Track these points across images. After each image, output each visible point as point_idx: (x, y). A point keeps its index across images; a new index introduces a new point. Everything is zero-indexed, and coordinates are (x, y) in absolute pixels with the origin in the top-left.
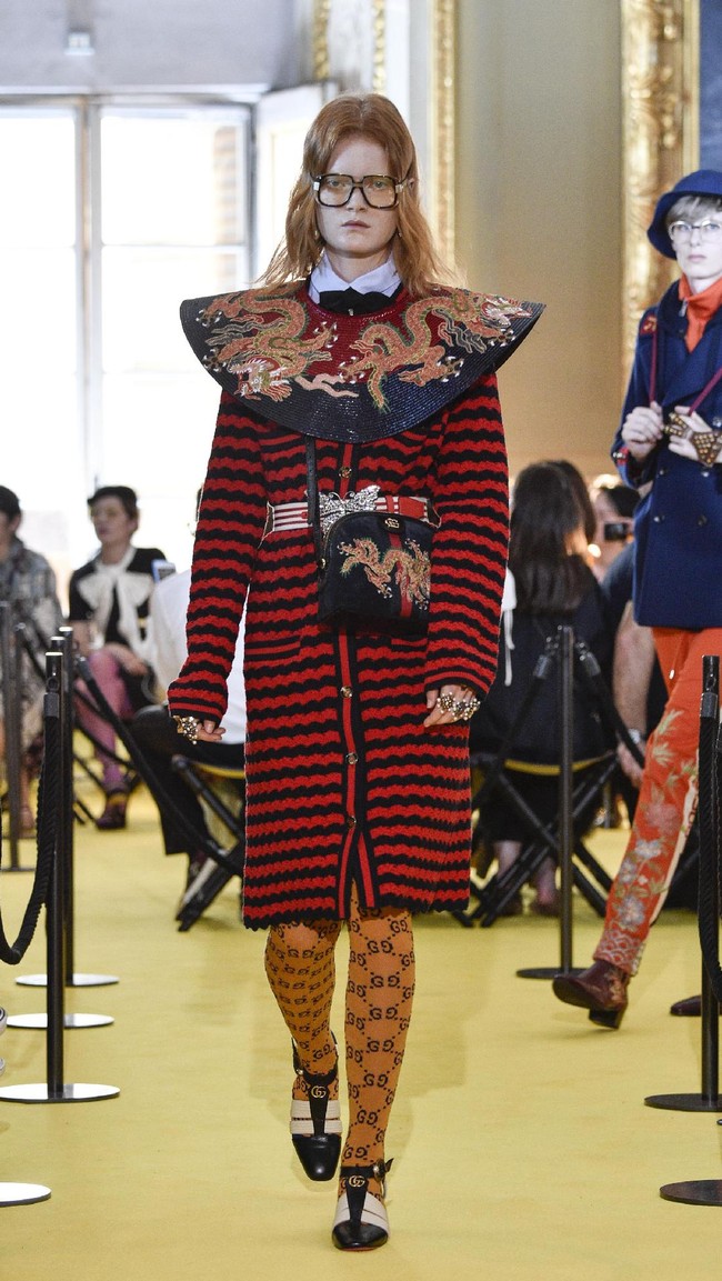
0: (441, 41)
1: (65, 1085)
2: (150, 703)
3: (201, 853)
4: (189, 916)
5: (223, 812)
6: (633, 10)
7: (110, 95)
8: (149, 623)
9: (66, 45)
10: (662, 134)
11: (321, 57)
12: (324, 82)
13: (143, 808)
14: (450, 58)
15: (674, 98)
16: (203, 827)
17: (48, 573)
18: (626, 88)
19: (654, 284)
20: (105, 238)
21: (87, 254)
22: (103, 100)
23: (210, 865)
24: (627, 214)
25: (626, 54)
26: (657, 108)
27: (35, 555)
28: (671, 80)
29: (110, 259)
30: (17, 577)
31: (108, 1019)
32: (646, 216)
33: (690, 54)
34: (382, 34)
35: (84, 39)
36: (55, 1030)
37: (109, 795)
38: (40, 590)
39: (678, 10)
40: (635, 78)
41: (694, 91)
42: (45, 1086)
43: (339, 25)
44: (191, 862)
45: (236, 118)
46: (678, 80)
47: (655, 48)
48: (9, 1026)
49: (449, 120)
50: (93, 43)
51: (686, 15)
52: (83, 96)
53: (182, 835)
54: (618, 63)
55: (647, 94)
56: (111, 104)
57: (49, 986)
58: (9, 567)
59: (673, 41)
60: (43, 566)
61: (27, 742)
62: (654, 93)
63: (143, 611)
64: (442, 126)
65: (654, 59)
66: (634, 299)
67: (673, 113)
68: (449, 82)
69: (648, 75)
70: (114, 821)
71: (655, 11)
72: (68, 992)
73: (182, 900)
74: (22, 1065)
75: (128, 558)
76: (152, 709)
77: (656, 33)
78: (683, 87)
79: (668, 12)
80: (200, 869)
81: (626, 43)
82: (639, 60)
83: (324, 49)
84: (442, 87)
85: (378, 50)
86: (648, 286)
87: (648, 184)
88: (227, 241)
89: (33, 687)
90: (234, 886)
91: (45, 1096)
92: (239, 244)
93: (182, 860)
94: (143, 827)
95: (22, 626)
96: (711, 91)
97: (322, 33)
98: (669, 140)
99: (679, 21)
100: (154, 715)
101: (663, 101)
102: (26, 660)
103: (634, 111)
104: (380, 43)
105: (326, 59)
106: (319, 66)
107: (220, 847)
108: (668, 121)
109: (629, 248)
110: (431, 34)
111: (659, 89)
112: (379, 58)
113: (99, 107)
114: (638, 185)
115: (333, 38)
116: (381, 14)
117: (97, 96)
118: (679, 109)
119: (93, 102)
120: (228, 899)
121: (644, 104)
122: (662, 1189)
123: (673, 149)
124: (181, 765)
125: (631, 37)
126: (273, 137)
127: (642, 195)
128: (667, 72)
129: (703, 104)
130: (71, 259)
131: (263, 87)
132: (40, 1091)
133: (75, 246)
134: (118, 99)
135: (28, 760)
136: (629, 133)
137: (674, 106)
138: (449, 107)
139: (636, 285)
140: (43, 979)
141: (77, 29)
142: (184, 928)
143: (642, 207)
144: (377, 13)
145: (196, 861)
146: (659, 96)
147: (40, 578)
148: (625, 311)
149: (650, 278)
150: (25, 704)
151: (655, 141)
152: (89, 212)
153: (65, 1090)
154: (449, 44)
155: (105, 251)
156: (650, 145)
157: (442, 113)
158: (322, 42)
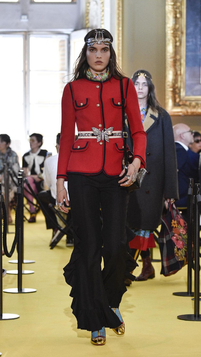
0: (118, 18)
1: (22, 289)
2: (43, 190)
3: (56, 229)
4: (53, 245)
5: (62, 218)
6: (169, 10)
7: (32, 31)
8: (43, 169)
9: (21, 18)
10: (176, 42)
11: (87, 22)
12: (88, 28)
13: (40, 217)
14: (121, 22)
15: (179, 33)
16: (57, 222)
17: (17, 157)
18: (167, 30)
19: (173, 81)
20: (31, 68)
21: (26, 73)
22: (30, 33)
23: (59, 232)
24: (167, 63)
25: (167, 21)
26: (175, 35)
27: (13, 152)
28: (178, 28)
29: (32, 74)
30: (9, 157)
31: (33, 272)
32: (172, 63)
33: (183, 21)
34: (103, 16)
35: (25, 17)
36: (20, 275)
37: (31, 214)
38: (14, 161)
39: (180, 10)
40: (169, 27)
41: (184, 31)
42: (17, 289)
43: (92, 13)
44: (54, 231)
45: (65, 38)
46: (180, 28)
47: (174, 20)
48: (7, 273)
49: (120, 38)
50: (28, 18)
51: (182, 11)
52: (25, 32)
53: (51, 224)
54: (164, 24)
55: (172, 32)
56: (32, 34)
57: (18, 263)
58: (6, 155)
59: (179, 18)
60: (15, 155)
61: (10, 200)
62: (174, 31)
63: (42, 165)
64: (119, 40)
65: (174, 23)
66: (169, 85)
67: (179, 37)
68: (120, 29)
69: (172, 27)
70: (33, 220)
71: (174, 10)
72: (23, 265)
73: (51, 241)
74: (11, 283)
75: (38, 152)
76: (43, 191)
77: (175, 16)
78: (181, 30)
79: (178, 11)
80: (56, 233)
81: (167, 18)
82: (170, 23)
83: (88, 20)
84: (119, 30)
85: (102, 20)
86: (172, 82)
87: (172, 55)
88: (62, 70)
89: (12, 186)
90: (65, 237)
91: (17, 292)
92: (66, 70)
93: (51, 231)
94: (41, 222)
95: (9, 170)
96: (189, 31)
97: (88, 16)
98: (178, 44)
99: (181, 13)
100: (44, 193)
101: (176, 34)
102: (10, 179)
103: (168, 36)
104: (103, 18)
105: (89, 22)
106: (87, 24)
107: (61, 227)
108: (177, 39)
109: (167, 72)
110: (116, 16)
111: (175, 30)
112: (102, 22)
113: (29, 35)
114: (169, 55)
115: (91, 17)
116: (103, 11)
117: (29, 32)
118: (180, 36)
119: (28, 33)
120: (63, 241)
121: (172, 34)
122: (178, 317)
123: (179, 46)
124: (51, 206)
125: (168, 17)
126: (75, 43)
127: (171, 58)
128: (177, 26)
129: (187, 35)
130: (22, 74)
131: (72, 30)
132: (16, 290)
133: (23, 71)
134: (34, 33)
135: (11, 204)
136: (167, 42)
137: (179, 35)
138: (121, 35)
139: (169, 82)
140: (17, 261)
141: (24, 14)
142: (52, 248)
143: (170, 61)
144: (102, 10)
145: (55, 231)
146: (175, 32)
147: (15, 158)
148: (166, 89)
149: (173, 80)
150: (10, 190)
151: (174, 44)
152: (27, 62)
153: (22, 290)
154: (121, 18)
155: (30, 72)
156: (173, 45)
157: (119, 37)
158: (87, 18)
